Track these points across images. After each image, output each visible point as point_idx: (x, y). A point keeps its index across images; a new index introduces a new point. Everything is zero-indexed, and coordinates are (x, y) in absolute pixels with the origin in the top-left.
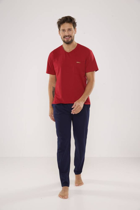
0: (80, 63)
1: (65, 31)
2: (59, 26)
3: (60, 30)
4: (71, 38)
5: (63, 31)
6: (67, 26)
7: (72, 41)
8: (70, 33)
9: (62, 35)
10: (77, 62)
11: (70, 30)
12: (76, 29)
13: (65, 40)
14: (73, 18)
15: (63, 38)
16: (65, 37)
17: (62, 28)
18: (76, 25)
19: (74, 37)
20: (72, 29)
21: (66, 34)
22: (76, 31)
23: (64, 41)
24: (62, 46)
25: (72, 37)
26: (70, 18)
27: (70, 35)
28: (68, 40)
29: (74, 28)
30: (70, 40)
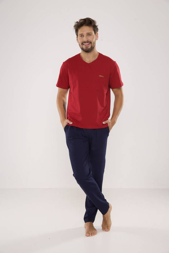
0: (103, 77)
1: (84, 36)
2: (77, 31)
3: (77, 35)
4: (90, 44)
5: (81, 36)
6: (86, 30)
7: (92, 48)
8: (90, 38)
9: (79, 41)
10: (100, 76)
11: (90, 35)
12: (97, 34)
13: (84, 47)
14: (93, 20)
15: (81, 44)
16: (84, 43)
17: (80, 32)
18: (97, 29)
19: (94, 43)
20: (92, 33)
21: (85, 39)
22: (98, 37)
23: (82, 49)
24: (79, 54)
25: (92, 44)
26: (89, 20)
27: (89, 41)
28: (87, 47)
29: (95, 33)
30: (90, 47)
